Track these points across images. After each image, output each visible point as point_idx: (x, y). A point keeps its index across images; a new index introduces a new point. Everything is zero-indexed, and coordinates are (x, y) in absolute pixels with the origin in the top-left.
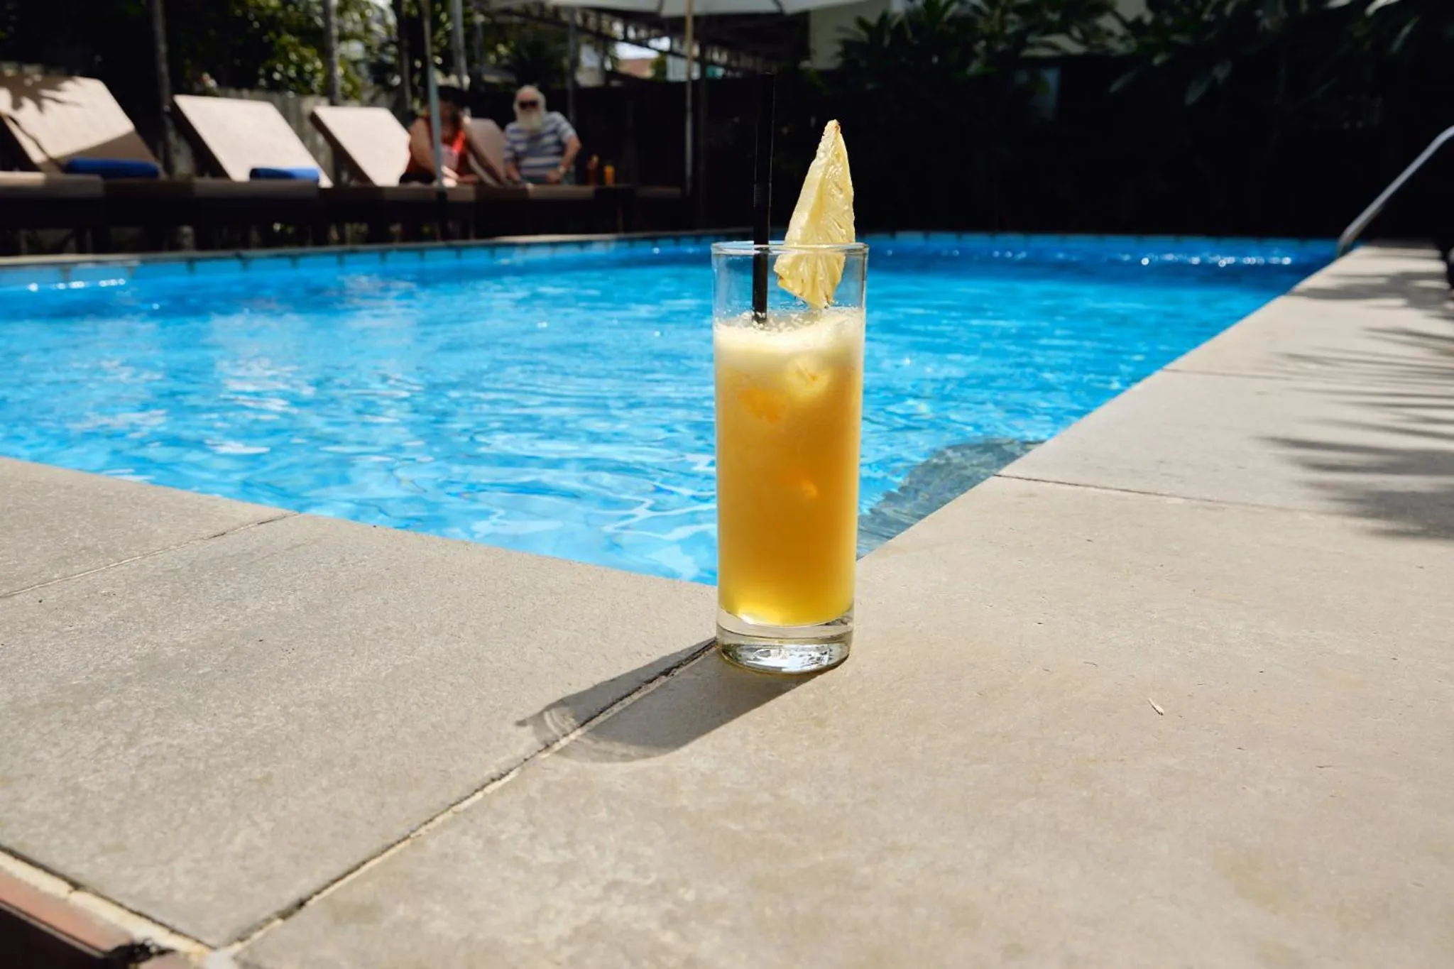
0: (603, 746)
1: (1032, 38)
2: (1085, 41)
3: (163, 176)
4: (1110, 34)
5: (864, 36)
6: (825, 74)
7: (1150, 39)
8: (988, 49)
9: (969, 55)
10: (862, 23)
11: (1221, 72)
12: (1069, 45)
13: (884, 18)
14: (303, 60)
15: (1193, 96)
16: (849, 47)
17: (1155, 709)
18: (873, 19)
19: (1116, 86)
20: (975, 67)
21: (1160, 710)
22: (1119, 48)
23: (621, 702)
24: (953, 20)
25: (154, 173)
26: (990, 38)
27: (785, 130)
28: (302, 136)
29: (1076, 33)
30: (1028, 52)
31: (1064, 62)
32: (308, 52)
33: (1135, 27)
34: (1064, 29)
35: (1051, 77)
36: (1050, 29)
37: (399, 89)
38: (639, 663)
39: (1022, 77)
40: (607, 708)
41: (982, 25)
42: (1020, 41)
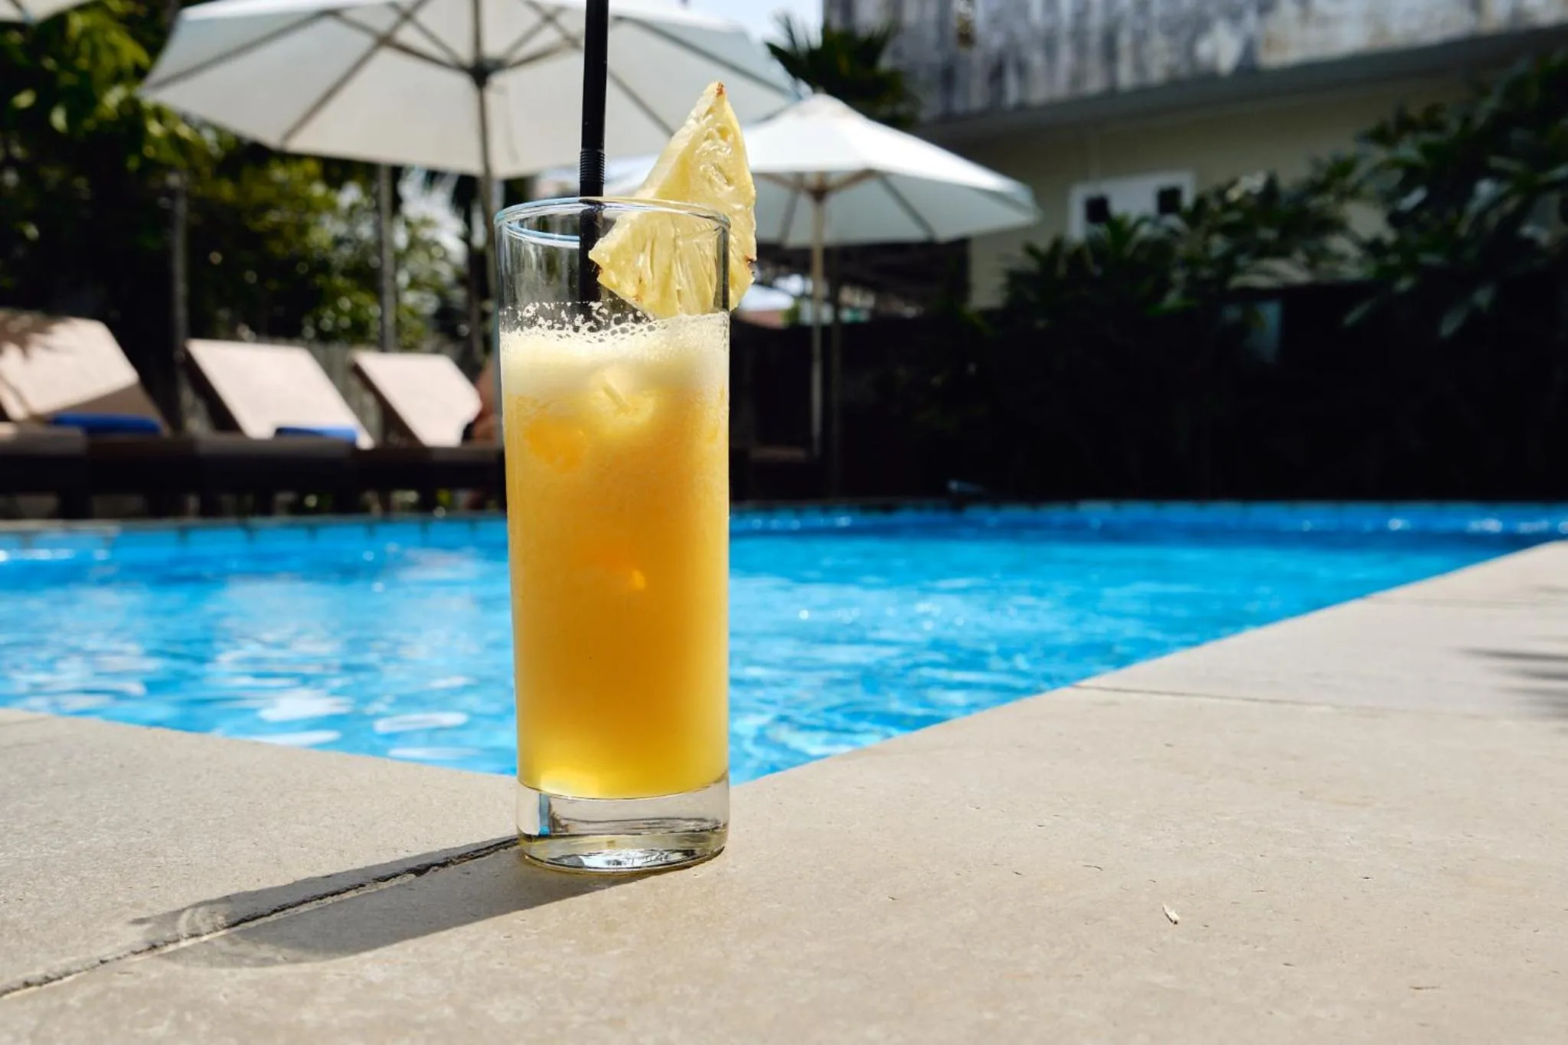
0: (244, 947)
1: (1242, 261)
2: (1311, 265)
3: (166, 431)
4: (1342, 258)
5: (1031, 265)
6: (988, 314)
7: (1393, 260)
8: (1192, 279)
9: (1163, 286)
10: (1031, 251)
11: (1483, 297)
12: (1291, 271)
13: (1058, 244)
14: (357, 307)
15: (1449, 326)
16: (1016, 279)
17: (1168, 916)
18: (1043, 244)
19: (1352, 317)
20: (1172, 299)
21: (1174, 916)
22: (1352, 272)
23: (318, 901)
24: (1143, 244)
25: (152, 429)
26: (1190, 262)
27: (937, 381)
28: (346, 395)
29: (1300, 256)
30: (1237, 281)
31: (1288, 295)
32: (364, 298)
33: (1374, 248)
34: (1281, 251)
35: (1271, 313)
36: (1265, 251)
37: (468, 339)
38: (386, 859)
39: (1232, 313)
40: (290, 907)
41: (1181, 249)
42: (1227, 265)
